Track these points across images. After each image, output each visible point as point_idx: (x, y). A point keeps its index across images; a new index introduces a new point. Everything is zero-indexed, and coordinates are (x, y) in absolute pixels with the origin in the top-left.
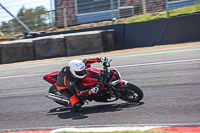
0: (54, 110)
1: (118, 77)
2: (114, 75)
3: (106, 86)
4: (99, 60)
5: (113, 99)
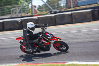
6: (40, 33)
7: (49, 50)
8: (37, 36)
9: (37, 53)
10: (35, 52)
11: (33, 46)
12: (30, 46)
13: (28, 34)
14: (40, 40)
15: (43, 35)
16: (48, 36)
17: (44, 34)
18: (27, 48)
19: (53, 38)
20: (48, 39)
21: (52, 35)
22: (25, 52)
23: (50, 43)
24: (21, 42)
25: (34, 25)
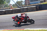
0: (14, 25)
1: (29, 18)
2: (28, 17)
3: (26, 20)
4: (24, 14)
5: (28, 23)
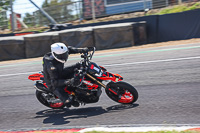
6: (78, 66)
7: (96, 101)
8: (72, 70)
9: (72, 108)
10: (69, 105)
11: (64, 91)
12: (57, 92)
13: (53, 68)
14: (79, 79)
15: (84, 70)
16: (96, 72)
17: (88, 68)
18: (51, 96)
19: (106, 75)
20: (95, 77)
21: (104, 70)
22: (47, 104)
23: (99, 87)
24: (38, 84)
25: (66, 49)
